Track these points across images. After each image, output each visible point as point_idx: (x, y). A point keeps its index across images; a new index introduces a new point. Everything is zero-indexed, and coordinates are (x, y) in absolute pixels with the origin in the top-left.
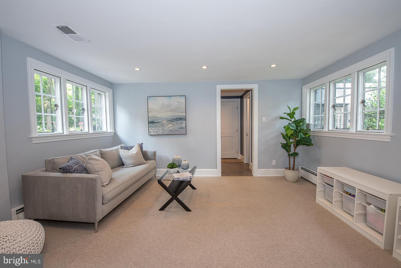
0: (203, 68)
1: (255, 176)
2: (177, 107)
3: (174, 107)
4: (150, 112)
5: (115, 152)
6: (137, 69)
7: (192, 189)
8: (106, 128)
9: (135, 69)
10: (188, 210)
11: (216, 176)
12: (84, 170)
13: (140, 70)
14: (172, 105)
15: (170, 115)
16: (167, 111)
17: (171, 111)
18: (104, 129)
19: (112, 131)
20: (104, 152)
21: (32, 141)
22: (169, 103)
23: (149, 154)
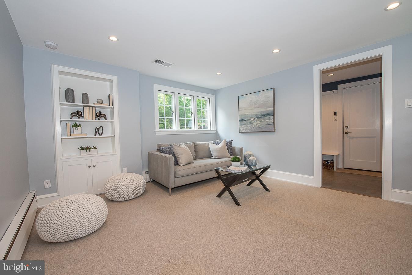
0: (274, 52)
1: (384, 199)
2: (265, 102)
3: (262, 102)
4: (240, 110)
5: (206, 145)
6: (219, 73)
7: (264, 190)
8: (210, 127)
9: (217, 74)
10: (237, 204)
11: (313, 185)
12: (172, 153)
13: (221, 73)
14: (259, 101)
15: (257, 111)
16: (255, 108)
17: (258, 107)
18: (209, 129)
19: (214, 129)
20: (197, 144)
21: (155, 133)
22: (257, 99)
23: (237, 151)
